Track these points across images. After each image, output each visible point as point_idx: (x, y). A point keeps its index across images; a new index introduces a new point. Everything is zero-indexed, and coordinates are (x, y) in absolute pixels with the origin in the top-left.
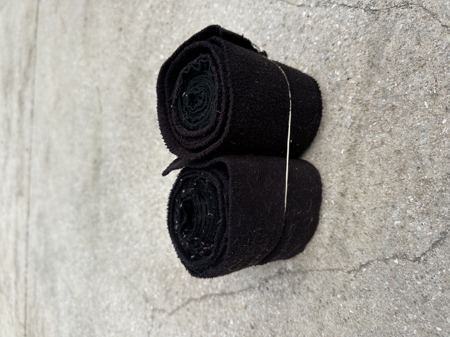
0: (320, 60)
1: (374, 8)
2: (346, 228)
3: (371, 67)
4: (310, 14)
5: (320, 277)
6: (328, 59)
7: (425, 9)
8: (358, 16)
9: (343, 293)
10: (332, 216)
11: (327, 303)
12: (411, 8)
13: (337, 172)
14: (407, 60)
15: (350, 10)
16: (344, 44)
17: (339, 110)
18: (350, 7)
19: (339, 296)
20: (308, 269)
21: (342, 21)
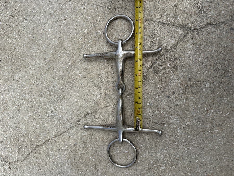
0: (92, 26)
1: (110, 8)
2: (110, 89)
3: (112, 29)
4: (85, 8)
5: (103, 111)
6: (95, 26)
7: (127, 10)
8: (105, 11)
9: (112, 115)
10: (104, 86)
11: (107, 121)
12: (123, 9)
13: (104, 69)
14: (124, 27)
15: (101, 8)
16: (101, 20)
17: (102, 46)
18: (102, 7)
19: (111, 116)
20: (97, 110)
21: (99, 12)
